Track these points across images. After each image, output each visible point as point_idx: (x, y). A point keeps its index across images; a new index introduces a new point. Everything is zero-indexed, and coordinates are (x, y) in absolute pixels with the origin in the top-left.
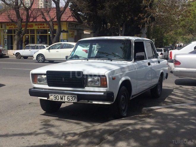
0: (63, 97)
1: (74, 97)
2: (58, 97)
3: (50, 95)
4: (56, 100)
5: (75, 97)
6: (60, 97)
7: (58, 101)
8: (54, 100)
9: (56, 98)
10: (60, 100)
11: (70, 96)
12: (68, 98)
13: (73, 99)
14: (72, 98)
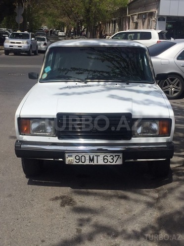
0: (95, 158)
1: (117, 157)
2: (83, 158)
3: (67, 155)
4: (80, 163)
5: (119, 156)
6: (87, 158)
7: (85, 164)
8: (75, 163)
9: (79, 159)
10: (87, 163)
11: (109, 155)
12: (104, 159)
13: (115, 160)
14: (112, 159)
